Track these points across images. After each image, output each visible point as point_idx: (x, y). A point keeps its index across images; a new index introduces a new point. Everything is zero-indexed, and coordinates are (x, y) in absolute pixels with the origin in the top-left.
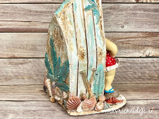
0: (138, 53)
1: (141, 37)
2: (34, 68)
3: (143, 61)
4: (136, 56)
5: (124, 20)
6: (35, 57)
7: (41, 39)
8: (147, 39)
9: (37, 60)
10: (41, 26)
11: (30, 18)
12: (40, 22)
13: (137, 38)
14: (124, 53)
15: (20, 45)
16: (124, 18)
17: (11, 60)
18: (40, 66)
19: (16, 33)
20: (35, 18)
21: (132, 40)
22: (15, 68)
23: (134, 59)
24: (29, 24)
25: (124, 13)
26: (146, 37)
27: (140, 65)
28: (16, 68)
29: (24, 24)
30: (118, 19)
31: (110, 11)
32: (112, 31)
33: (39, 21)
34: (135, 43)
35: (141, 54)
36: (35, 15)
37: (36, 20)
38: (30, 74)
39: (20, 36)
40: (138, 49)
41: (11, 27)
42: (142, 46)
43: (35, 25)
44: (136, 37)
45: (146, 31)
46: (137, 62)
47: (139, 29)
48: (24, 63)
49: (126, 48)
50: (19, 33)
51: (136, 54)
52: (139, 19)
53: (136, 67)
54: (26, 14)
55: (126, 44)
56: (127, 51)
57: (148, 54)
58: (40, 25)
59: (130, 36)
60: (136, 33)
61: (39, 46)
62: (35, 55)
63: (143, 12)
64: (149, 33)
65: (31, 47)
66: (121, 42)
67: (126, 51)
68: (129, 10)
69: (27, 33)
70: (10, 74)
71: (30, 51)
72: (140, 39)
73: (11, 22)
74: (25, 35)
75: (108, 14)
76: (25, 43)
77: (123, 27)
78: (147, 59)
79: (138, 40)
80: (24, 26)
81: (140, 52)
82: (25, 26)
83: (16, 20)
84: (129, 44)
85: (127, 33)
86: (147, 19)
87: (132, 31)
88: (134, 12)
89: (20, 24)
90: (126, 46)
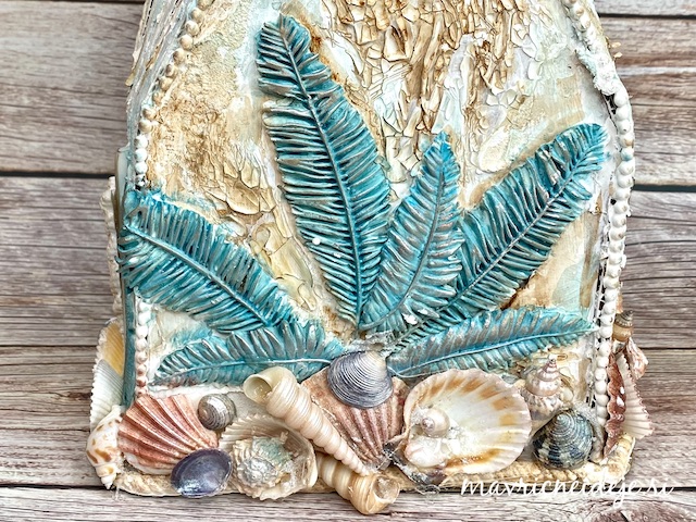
2: (47, 240)
6: (57, 166)
7: (97, 47)
18: (85, 231)
61: (81, 99)
90: (650, 112)
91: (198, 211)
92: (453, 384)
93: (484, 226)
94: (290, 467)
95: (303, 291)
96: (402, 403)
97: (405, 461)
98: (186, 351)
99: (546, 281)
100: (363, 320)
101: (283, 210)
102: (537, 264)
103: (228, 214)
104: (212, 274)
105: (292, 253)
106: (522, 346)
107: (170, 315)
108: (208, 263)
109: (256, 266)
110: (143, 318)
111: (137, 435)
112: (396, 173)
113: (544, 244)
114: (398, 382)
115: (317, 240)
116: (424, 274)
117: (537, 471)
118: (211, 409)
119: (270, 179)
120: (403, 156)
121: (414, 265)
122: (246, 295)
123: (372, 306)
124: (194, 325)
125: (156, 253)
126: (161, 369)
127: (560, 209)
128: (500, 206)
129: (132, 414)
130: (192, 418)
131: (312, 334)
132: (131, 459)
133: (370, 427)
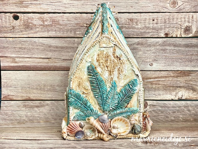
0: (169, 95)
1: (172, 77)
2: (52, 111)
3: (175, 104)
4: (168, 99)
5: (152, 56)
8: (179, 79)
9: (55, 102)
10: (61, 63)
11: (50, 55)
13: (168, 78)
14: (154, 95)
15: (37, 85)
16: (153, 54)
17: (25, 102)
19: (33, 71)
20: (54, 54)
21: (162, 80)
22: (30, 112)
23: (165, 102)
24: (48, 60)
25: (153, 49)
26: (177, 77)
27: (172, 109)
28: (32, 112)
29: (43, 61)
30: (146, 55)
31: (137, 46)
33: (59, 58)
34: (166, 84)
35: (172, 97)
36: (54, 51)
37: (56, 56)
38: (48, 118)
39: (38, 75)
40: (170, 90)
41: (27, 64)
42: (173, 87)
43: (55, 62)
44: (166, 77)
45: (177, 70)
46: (169, 105)
47: (169, 67)
48: (40, 106)
49: (155, 90)
50: (36, 71)
51: (167, 97)
52: (169, 55)
53: (167, 111)
54: (45, 50)
55: (156, 84)
56: (157, 93)
57: (180, 97)
58: (60, 62)
59: (160, 76)
60: (166, 71)
61: (58, 87)
62: (54, 97)
63: (172, 48)
64: (180, 71)
65: (49, 88)
66: (150, 82)
67: (156, 92)
68: (158, 46)
69: (46, 71)
70: (24, 118)
71: (48, 92)
72: (171, 79)
73: (28, 59)
74: (43, 74)
75: (135, 51)
76: (43, 82)
77: (151, 65)
78: (180, 102)
79: (169, 80)
80: (42, 64)
81: (171, 94)
83: (34, 56)
84: (159, 84)
85: (156, 72)
86: (178, 56)
87: (161, 70)
88: (163, 48)
89: (39, 61)
90: (155, 87)
91: (79, 93)
92: (118, 119)
93: (121, 95)
94: (93, 134)
95: (95, 105)
96: (110, 123)
97: (111, 133)
98: (77, 115)
99: (131, 103)
100: (104, 109)
101: (91, 92)
102: (130, 100)
103: (84, 93)
104: (81, 102)
105: (93, 99)
106: (128, 114)
107: (75, 109)
108: (80, 101)
109: (88, 101)
110: (71, 110)
111: (70, 129)
112: (108, 87)
113: (130, 97)
114: (110, 120)
115: (97, 97)
116: (113, 102)
117: (133, 135)
118: (81, 124)
119: (90, 88)
120: (109, 84)
121: (111, 100)
122: (86, 106)
123: (105, 107)
124: (78, 111)
125: (73, 99)
126: (74, 118)
127: (132, 92)
128: (123, 91)
129: (69, 125)
130: (78, 126)
131: (96, 112)
132: (69, 133)
133: (105, 127)
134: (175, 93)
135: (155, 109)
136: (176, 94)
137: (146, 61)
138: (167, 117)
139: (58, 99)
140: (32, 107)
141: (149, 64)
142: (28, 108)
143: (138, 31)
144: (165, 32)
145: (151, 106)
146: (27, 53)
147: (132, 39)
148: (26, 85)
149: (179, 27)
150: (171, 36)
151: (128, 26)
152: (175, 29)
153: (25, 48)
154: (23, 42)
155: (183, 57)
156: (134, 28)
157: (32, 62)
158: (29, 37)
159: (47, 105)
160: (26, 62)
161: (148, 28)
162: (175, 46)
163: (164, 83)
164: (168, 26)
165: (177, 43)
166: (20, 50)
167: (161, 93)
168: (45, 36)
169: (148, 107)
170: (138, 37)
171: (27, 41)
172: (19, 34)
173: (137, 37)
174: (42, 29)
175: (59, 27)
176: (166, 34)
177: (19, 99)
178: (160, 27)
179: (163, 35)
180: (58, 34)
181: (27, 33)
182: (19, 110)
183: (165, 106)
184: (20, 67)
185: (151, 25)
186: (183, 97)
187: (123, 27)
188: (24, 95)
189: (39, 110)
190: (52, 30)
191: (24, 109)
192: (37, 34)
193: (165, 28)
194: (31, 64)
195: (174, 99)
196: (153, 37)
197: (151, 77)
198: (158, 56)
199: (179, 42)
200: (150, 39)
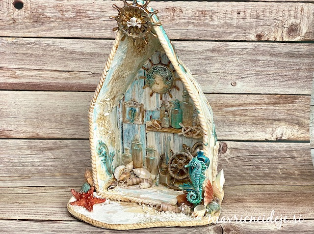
0: (261, 133)
1: (266, 104)
3: (271, 147)
4: (259, 139)
5: (236, 71)
8: (277, 108)
9: (79, 142)
10: (89, 79)
11: (71, 66)
12: (88, 73)
13: (260, 105)
14: (238, 133)
15: (50, 114)
16: (236, 68)
17: (31, 142)
19: (43, 92)
20: (79, 65)
21: (250, 108)
22: (40, 158)
23: (255, 144)
24: (68, 75)
25: (237, 58)
26: (274, 104)
27: (267, 154)
29: (60, 76)
30: (226, 69)
31: (211, 55)
32: (215, 92)
33: (86, 71)
34: (256, 115)
35: (267, 136)
36: (79, 60)
37: (82, 68)
38: (67, 168)
39: (52, 98)
40: (263, 125)
41: (35, 81)
42: (268, 120)
43: (80, 78)
44: (257, 104)
45: (274, 93)
46: (261, 149)
47: (262, 88)
48: (55, 149)
49: (239, 124)
50: (49, 92)
51: (258, 135)
52: (263, 69)
53: (259, 158)
54: (63, 57)
55: (241, 115)
56: (242, 129)
57: (279, 136)
58: (87, 78)
59: (248, 102)
60: (257, 95)
62: (77, 133)
63: (268, 58)
64: (279, 95)
65: (69, 119)
66: (231, 111)
67: (240, 128)
68: (245, 54)
69: (65, 92)
70: (30, 168)
71: (68, 126)
72: (264, 107)
73: (36, 73)
74: (61, 97)
75: (208, 61)
76: (59, 110)
77: (234, 84)
78: (279, 143)
79: (261, 109)
80: (58, 80)
81: (265, 132)
82: (61, 79)
83: (45, 67)
84: (246, 115)
85: (241, 95)
87: (250, 93)
88: (254, 57)
89: (53, 76)
134: (271, 129)
135: (240, 155)
136: (273, 130)
137: (226, 78)
138: (257, 168)
139: (85, 138)
140: (42, 149)
141: (230, 83)
142: (36, 151)
143: (213, 30)
144: (256, 32)
145: (232, 150)
146: (35, 62)
147: (204, 42)
148: (33, 114)
149: (280, 24)
150: (266, 39)
151: (197, 22)
152: (273, 28)
153: (31, 55)
154: (29, 44)
155: (284, 72)
156: (207, 25)
157: (43, 77)
158: (39, 36)
159: (66, 146)
160: (32, 76)
161: (230, 26)
162: (272, 54)
163: (253, 114)
164: (261, 24)
165: (276, 51)
166: (24, 57)
167: (249, 130)
168: (64, 36)
169: (228, 152)
170: (214, 39)
171: (36, 44)
172: (24, 32)
173: (211, 39)
174: (59, 24)
175: (88, 21)
176: (259, 36)
177: (21, 137)
178: (248, 24)
179: (253, 38)
180: (85, 33)
181: (36, 29)
182: (21, 154)
183: (255, 151)
184: (23, 84)
185: (235, 22)
186: (284, 136)
187: (189, 23)
188: (28, 130)
189: (53, 154)
190: (76, 26)
191: (29, 152)
192: (52, 32)
193: (257, 26)
194: (41, 80)
195: (269, 139)
196: (237, 39)
197: (232, 104)
198: (246, 70)
199: (279, 49)
200: (233, 43)
